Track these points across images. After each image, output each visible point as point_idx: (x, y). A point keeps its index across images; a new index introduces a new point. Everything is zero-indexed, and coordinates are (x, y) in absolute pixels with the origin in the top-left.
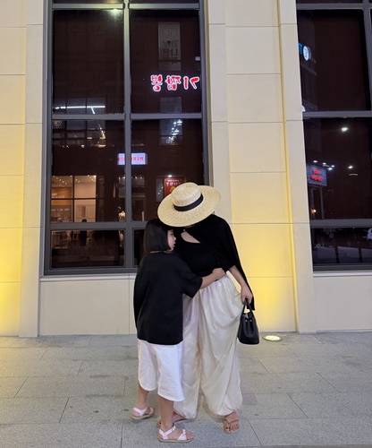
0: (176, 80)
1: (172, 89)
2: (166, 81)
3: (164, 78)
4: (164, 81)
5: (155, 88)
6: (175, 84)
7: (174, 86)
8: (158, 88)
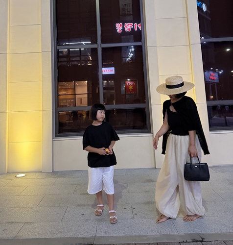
0: (130, 26)
1: (128, 31)
2: (125, 27)
3: (123, 25)
4: (123, 27)
5: (118, 31)
6: (130, 28)
7: (129, 29)
8: (120, 31)
